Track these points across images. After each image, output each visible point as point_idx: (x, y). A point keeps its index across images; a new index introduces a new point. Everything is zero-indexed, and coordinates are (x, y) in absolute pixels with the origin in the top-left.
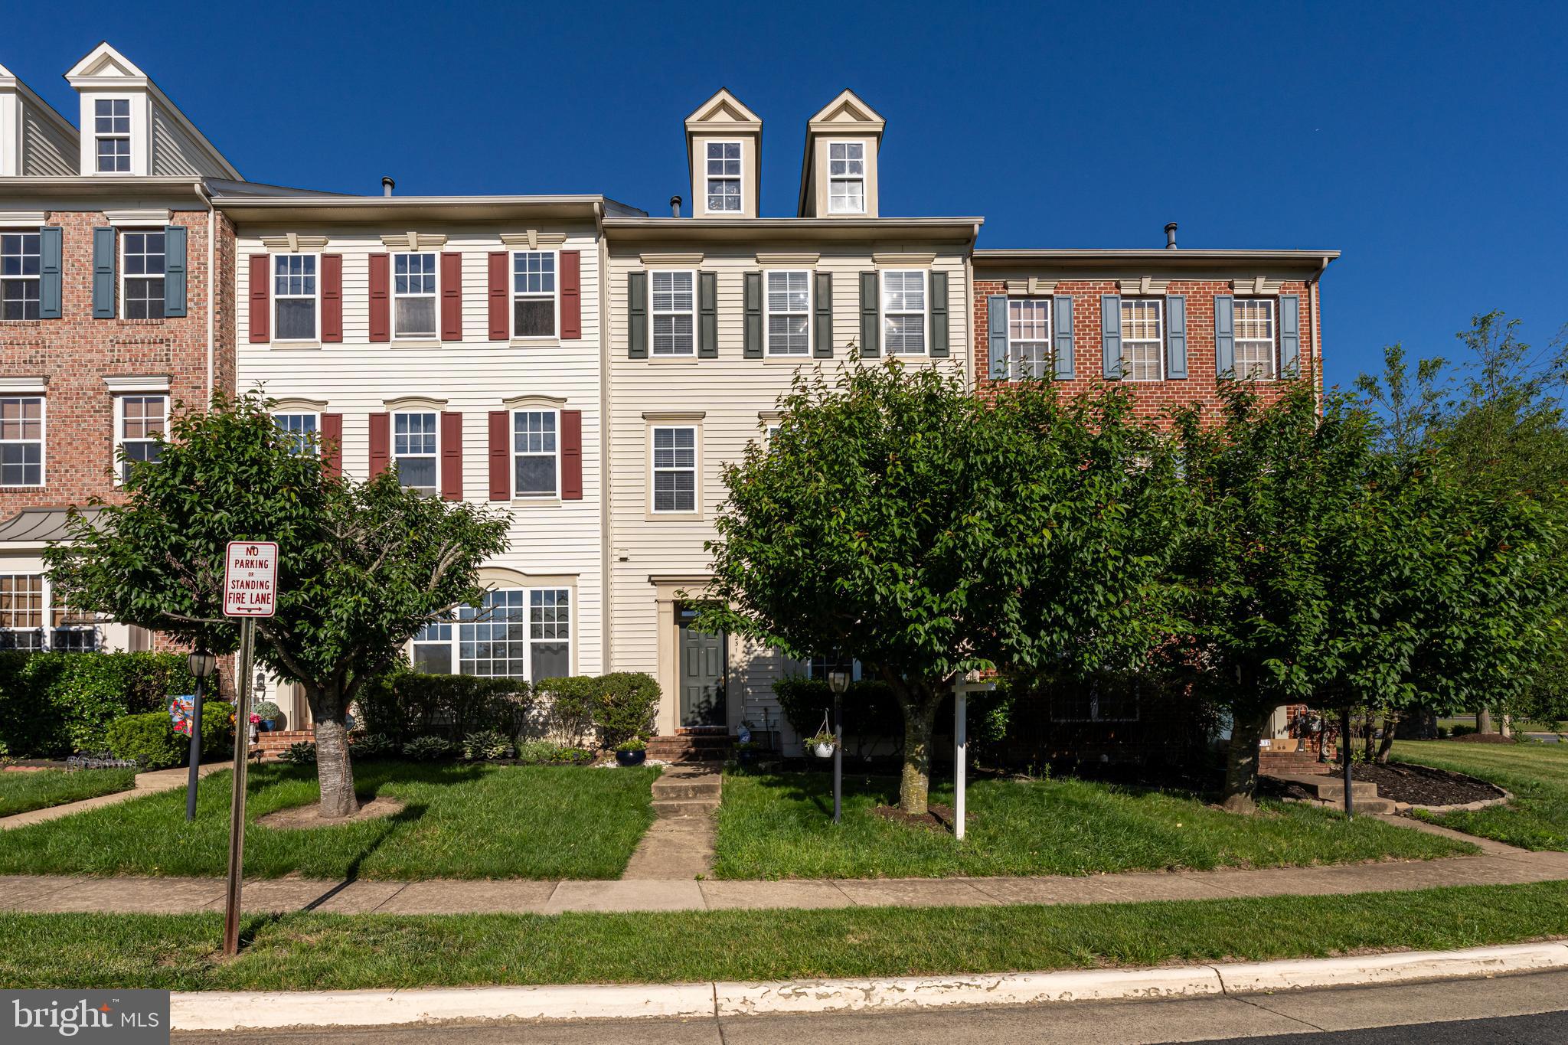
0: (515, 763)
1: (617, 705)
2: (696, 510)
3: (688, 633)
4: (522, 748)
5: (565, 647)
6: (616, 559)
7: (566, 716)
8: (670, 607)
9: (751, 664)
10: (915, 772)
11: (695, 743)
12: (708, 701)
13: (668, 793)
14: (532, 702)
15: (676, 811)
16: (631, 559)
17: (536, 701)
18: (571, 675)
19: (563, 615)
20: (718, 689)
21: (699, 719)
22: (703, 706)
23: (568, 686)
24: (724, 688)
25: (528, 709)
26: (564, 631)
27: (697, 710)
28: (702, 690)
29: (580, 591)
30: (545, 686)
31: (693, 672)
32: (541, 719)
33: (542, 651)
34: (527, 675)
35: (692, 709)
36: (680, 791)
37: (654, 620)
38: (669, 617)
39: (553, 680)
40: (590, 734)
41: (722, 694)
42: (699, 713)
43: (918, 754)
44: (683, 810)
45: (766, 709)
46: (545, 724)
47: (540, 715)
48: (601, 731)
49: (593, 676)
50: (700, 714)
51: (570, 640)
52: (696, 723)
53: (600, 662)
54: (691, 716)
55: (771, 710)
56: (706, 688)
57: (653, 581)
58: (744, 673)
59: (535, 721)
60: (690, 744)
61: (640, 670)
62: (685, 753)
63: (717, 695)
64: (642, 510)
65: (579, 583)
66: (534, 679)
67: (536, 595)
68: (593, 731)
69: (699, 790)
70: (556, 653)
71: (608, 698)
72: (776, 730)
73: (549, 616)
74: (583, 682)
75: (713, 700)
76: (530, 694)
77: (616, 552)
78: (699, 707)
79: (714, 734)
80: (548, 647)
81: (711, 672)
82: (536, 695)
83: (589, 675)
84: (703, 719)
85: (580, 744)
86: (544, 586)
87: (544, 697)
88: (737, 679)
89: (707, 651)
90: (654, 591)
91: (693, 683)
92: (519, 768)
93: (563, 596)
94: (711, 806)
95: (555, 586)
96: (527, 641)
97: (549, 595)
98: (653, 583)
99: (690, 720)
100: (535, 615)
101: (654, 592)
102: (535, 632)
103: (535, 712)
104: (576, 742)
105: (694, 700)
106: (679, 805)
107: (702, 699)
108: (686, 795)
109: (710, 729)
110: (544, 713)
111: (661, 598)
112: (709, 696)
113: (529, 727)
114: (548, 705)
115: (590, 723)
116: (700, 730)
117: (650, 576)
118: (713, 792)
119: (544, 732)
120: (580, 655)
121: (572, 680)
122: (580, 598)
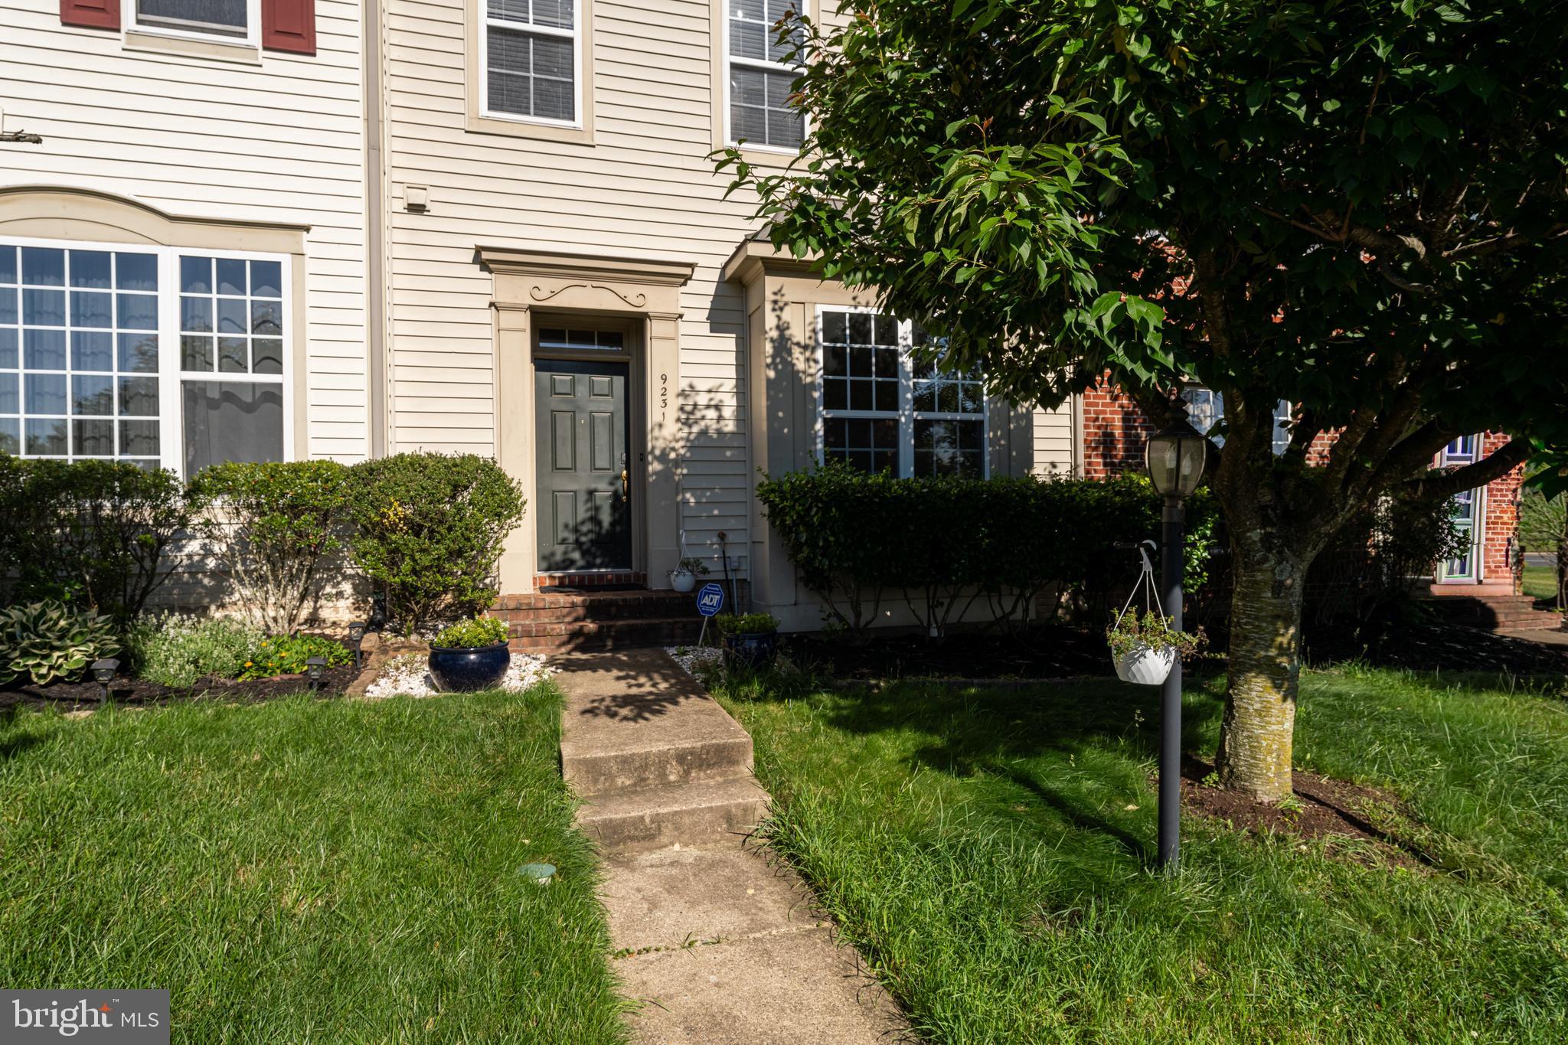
0: (122, 697)
1: (417, 530)
2: (579, 121)
3: (553, 382)
4: (149, 648)
5: (273, 396)
6: (400, 206)
7: (278, 556)
8: (524, 320)
9: (692, 446)
10: (1275, 697)
11: (592, 611)
12: (595, 520)
13: (611, 777)
14: (183, 522)
15: (648, 834)
16: (434, 209)
17: (196, 520)
18: (289, 456)
19: (268, 320)
20: (616, 495)
21: (576, 555)
22: (585, 528)
23: (287, 483)
24: (628, 493)
25: (180, 537)
26: (270, 358)
27: (571, 537)
28: (582, 497)
29: (311, 266)
30: (223, 485)
31: (564, 460)
32: (211, 563)
33: (213, 404)
34: (172, 456)
35: (563, 534)
36: (645, 767)
37: (487, 347)
38: (520, 344)
39: (244, 469)
40: (340, 595)
41: (621, 505)
42: (577, 541)
43: (1283, 651)
44: (668, 831)
45: (722, 536)
46: (222, 574)
47: (208, 552)
48: (370, 589)
49: (349, 462)
50: (578, 544)
51: (286, 379)
52: (572, 563)
53: (364, 431)
54: (559, 550)
55: (731, 538)
56: (591, 493)
57: (485, 260)
58: (679, 462)
59: (196, 568)
60: (581, 611)
61: (467, 451)
62: (573, 635)
63: (614, 507)
64: (458, 107)
65: (309, 250)
66: (190, 467)
67: (194, 271)
68: (347, 587)
69: (694, 761)
70: (249, 408)
71: (396, 511)
72: (741, 576)
73: (231, 317)
74: (323, 473)
75: (606, 518)
76: (178, 504)
77: (398, 191)
78: (576, 530)
79: (610, 587)
80: (229, 394)
81: (602, 461)
82: (196, 506)
83: (337, 460)
84: (584, 554)
85: (313, 620)
86: (217, 248)
87: (218, 509)
88: (666, 475)
89: (592, 420)
90: (488, 285)
91: (562, 483)
92: (134, 715)
93: (268, 275)
94: (747, 810)
95: (249, 250)
96: (171, 377)
97: (232, 272)
98: (485, 266)
99: (559, 557)
100: (191, 315)
101: (486, 287)
102: (192, 355)
103: (194, 546)
104: (304, 614)
105: (565, 516)
106: (657, 819)
107: (582, 514)
108: (663, 775)
109: (601, 576)
110: (220, 548)
111: (501, 299)
112: (597, 509)
113: (179, 581)
114: (230, 530)
115: (339, 569)
116: (582, 578)
117: (479, 250)
118: (733, 763)
119: (218, 594)
120: (313, 414)
121: (296, 469)
122: (311, 283)
